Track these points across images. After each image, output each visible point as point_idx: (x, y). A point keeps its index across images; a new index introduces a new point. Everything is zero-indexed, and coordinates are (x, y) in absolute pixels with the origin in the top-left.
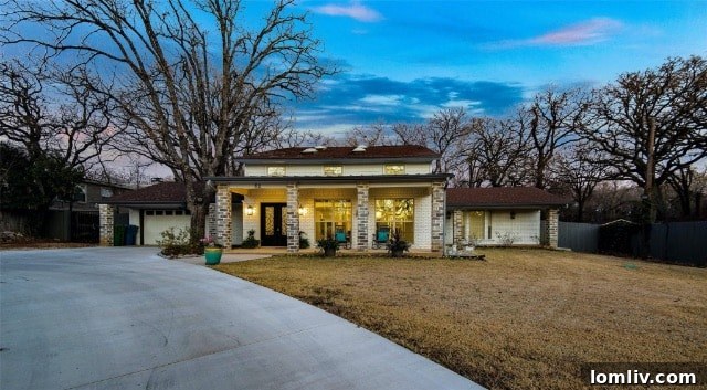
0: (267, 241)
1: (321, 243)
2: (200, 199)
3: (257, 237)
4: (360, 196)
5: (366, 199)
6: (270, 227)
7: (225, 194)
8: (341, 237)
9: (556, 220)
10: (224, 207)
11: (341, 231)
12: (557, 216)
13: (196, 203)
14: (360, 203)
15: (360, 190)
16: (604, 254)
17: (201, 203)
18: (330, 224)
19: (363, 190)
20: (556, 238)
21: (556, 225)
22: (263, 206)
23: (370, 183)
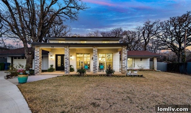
0: (58, 69)
1: (78, 71)
2: (30, 53)
3: (54, 67)
4: (94, 52)
5: (96, 53)
6: (59, 63)
7: (38, 50)
8: (86, 67)
9: (156, 61)
10: (38, 56)
11: (86, 65)
12: (156, 60)
13: (29, 54)
14: (94, 54)
15: (94, 49)
16: (170, 72)
17: (30, 54)
18: (82, 62)
19: (95, 49)
20: (156, 67)
21: (156, 63)
22: (57, 56)
23: (98, 46)
